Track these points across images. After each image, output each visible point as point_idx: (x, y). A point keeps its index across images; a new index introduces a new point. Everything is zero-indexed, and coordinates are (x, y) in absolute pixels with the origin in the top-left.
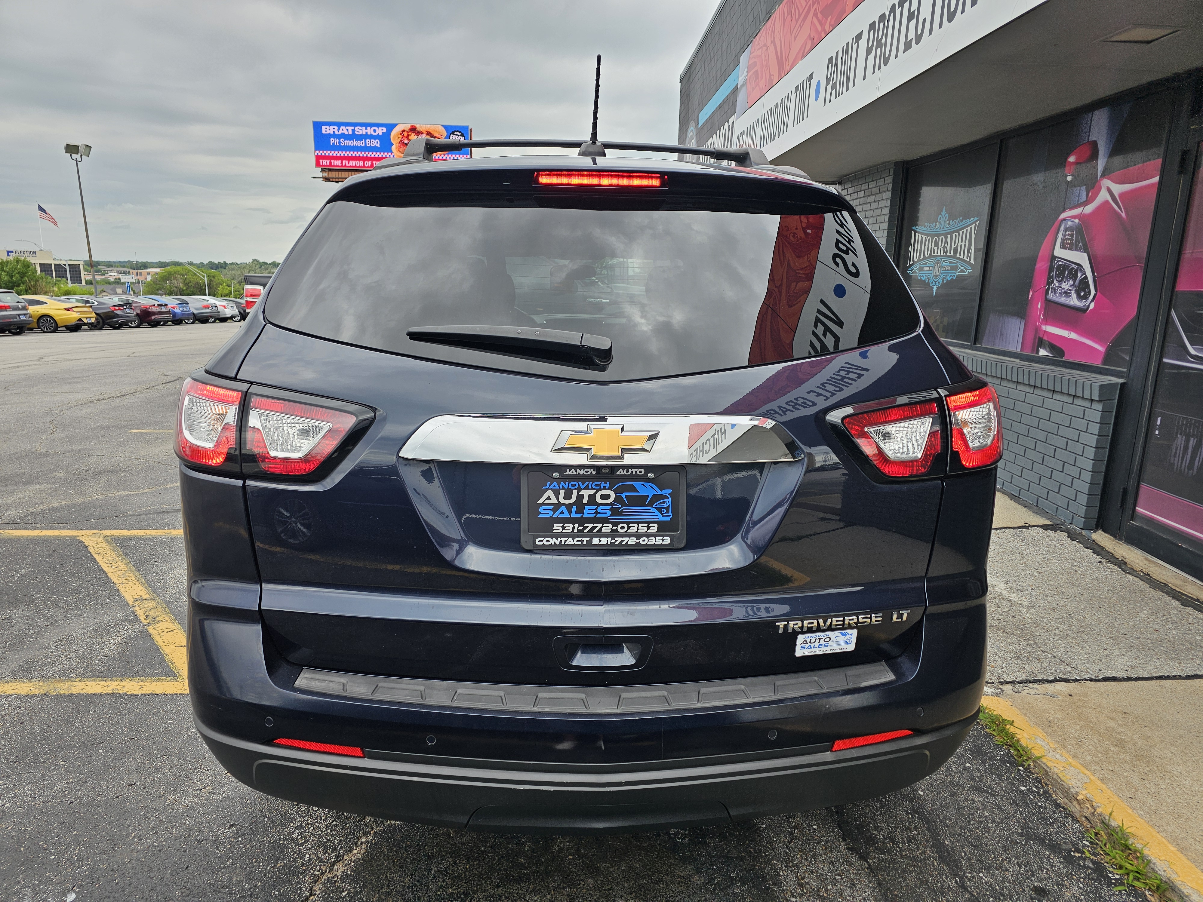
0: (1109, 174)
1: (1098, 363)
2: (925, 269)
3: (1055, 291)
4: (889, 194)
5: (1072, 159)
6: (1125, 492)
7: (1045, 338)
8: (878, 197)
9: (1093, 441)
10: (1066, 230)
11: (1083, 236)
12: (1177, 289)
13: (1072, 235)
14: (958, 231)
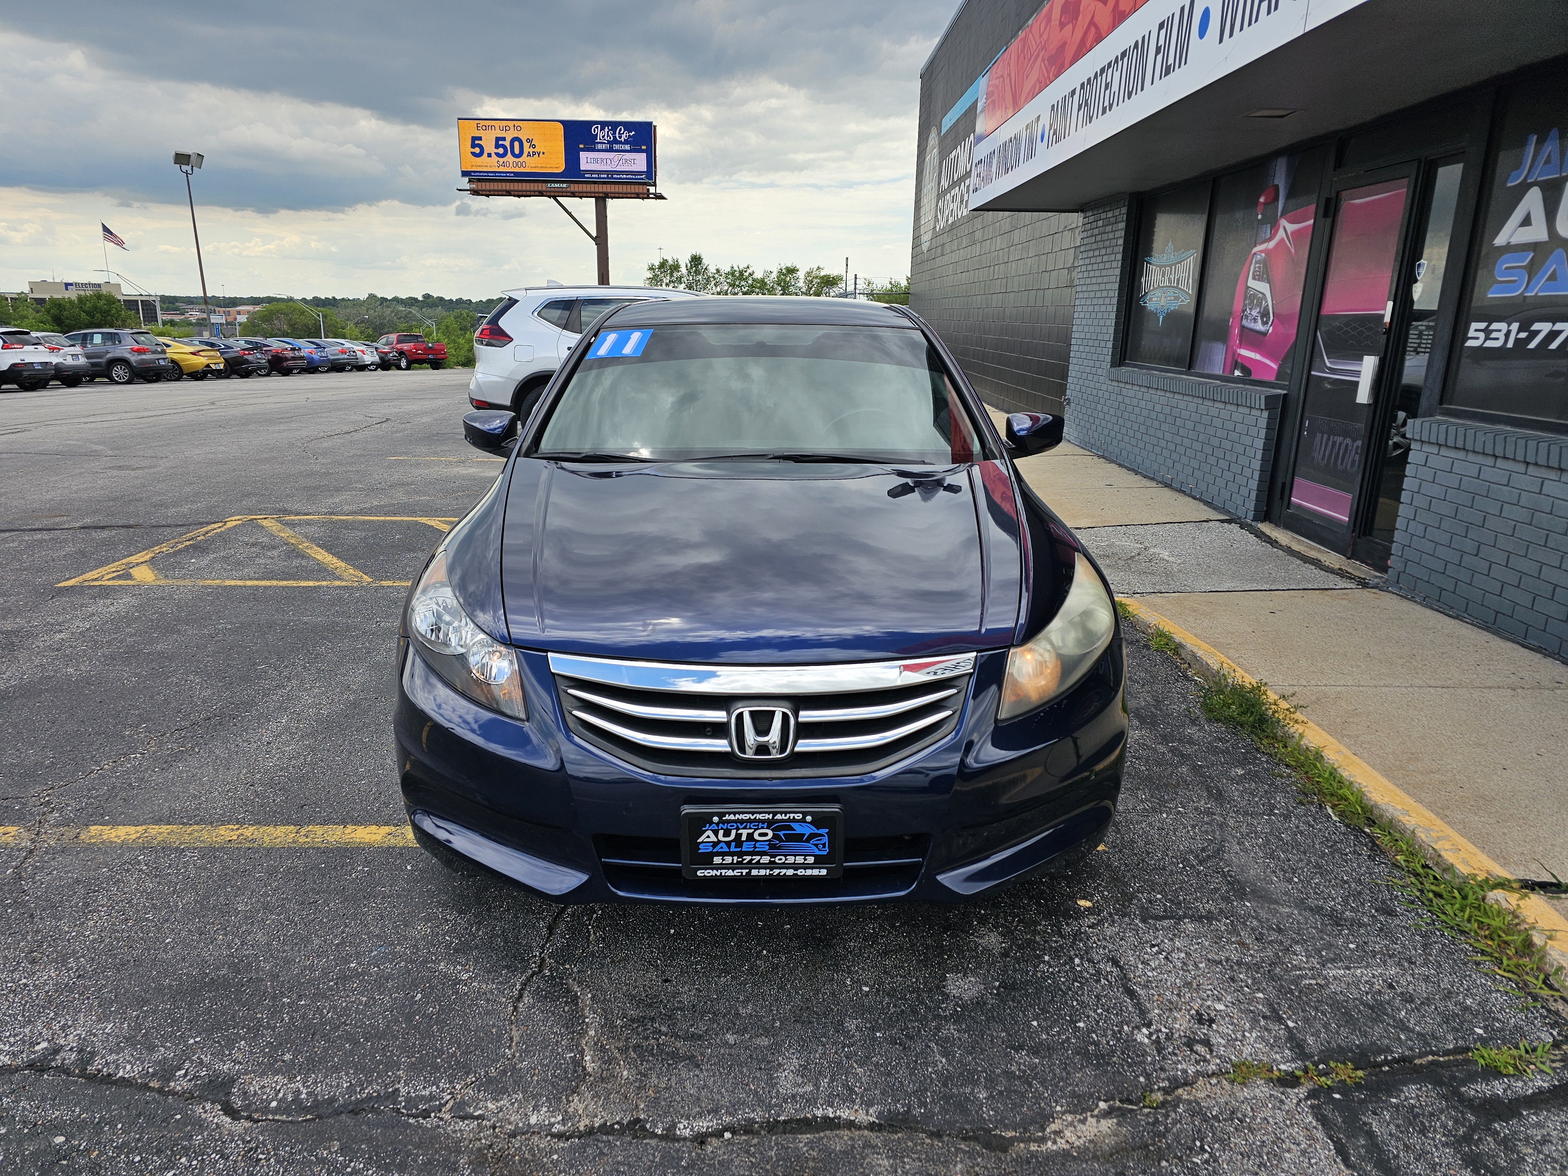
0: (1286, 213)
1: (1272, 379)
2: (1154, 299)
3: (1247, 317)
4: (1122, 225)
5: (1262, 200)
6: (1284, 485)
7: (1239, 360)
8: (1115, 227)
9: (1260, 443)
10: (1256, 263)
11: (1267, 269)
12: (1322, 313)
13: (1260, 268)
14: (1180, 263)
